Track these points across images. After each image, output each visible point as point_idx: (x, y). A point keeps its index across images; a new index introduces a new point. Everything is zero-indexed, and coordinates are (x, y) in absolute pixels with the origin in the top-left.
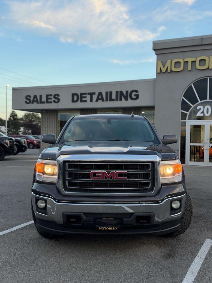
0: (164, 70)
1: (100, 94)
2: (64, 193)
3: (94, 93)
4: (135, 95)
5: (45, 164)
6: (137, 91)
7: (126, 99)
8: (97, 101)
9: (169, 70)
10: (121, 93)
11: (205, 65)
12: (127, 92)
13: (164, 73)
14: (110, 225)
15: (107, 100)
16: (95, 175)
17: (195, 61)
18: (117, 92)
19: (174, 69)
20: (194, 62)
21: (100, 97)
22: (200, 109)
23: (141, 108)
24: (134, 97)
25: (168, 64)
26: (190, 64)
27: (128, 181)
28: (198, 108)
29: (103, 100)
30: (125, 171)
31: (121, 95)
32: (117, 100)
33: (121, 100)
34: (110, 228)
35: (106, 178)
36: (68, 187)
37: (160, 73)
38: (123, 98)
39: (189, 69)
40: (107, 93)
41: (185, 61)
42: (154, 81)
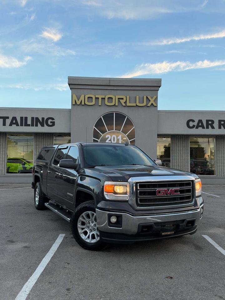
0: (78, 103)
1: (14, 118)
2: (137, 209)
3: (8, 118)
4: (51, 122)
5: (115, 185)
6: (53, 119)
7: (42, 125)
8: (11, 125)
9: (83, 103)
10: (37, 119)
11: (112, 102)
12: (43, 119)
13: (78, 105)
14: (169, 230)
15: (22, 125)
16: (159, 192)
17: (105, 98)
18: (33, 118)
19: (87, 103)
20: (103, 99)
21: (14, 121)
22: (108, 137)
23: (54, 134)
24: (50, 124)
25: (82, 98)
26: (100, 99)
27: (180, 195)
28: (107, 137)
29: (17, 125)
30: (178, 188)
31: (36, 121)
32: (33, 125)
33: (37, 125)
34: (169, 233)
35: (167, 195)
36: (139, 203)
37: (74, 104)
38: (39, 124)
39: (100, 104)
40: (22, 118)
41: (96, 97)
42: (70, 111)
